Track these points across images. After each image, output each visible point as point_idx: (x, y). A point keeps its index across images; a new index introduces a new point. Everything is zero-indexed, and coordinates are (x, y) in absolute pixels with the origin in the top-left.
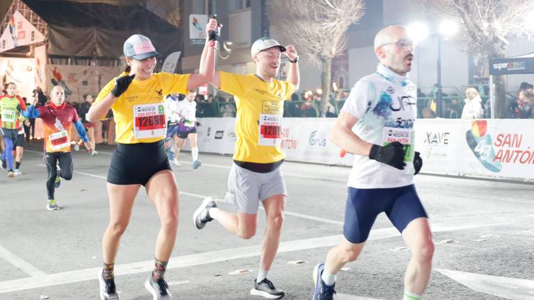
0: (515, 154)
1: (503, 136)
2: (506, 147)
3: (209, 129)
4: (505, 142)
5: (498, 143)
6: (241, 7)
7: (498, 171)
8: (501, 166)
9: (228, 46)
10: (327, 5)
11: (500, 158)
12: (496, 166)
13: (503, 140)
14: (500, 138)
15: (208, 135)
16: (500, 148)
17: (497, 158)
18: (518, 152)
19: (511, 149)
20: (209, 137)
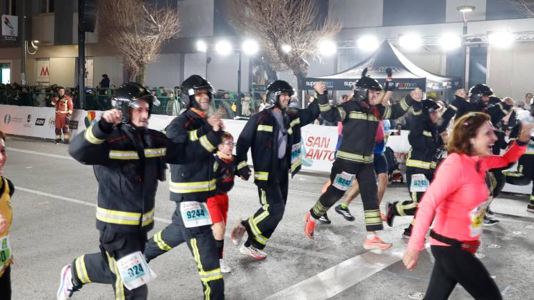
0: (324, 154)
1: (313, 139)
2: (315, 148)
3: (29, 116)
4: (315, 143)
5: (309, 143)
6: (44, 11)
7: (310, 165)
8: (312, 161)
9: (35, 44)
10: (152, 21)
11: (311, 156)
12: (308, 162)
13: (313, 141)
14: (311, 139)
15: (28, 121)
16: (311, 147)
17: (308, 155)
18: (327, 152)
19: (320, 149)
20: (29, 123)
